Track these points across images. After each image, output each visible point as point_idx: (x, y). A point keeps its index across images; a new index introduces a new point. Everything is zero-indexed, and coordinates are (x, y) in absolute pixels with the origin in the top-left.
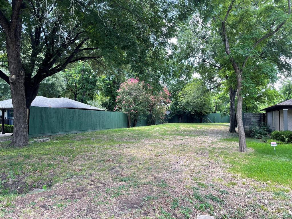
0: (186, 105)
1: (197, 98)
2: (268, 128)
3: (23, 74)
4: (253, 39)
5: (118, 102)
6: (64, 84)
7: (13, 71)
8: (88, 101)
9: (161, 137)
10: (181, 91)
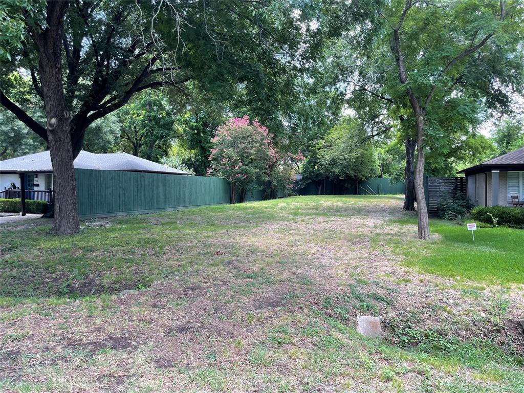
0: (329, 164)
1: (350, 152)
2: (467, 203)
3: (68, 116)
4: (443, 58)
5: (213, 159)
6: (117, 128)
7: (53, 112)
8: (161, 159)
9: (292, 219)
10: (322, 139)
